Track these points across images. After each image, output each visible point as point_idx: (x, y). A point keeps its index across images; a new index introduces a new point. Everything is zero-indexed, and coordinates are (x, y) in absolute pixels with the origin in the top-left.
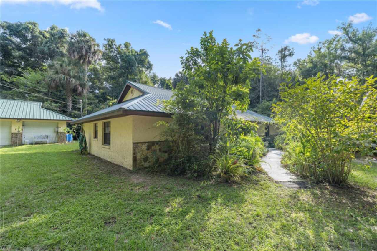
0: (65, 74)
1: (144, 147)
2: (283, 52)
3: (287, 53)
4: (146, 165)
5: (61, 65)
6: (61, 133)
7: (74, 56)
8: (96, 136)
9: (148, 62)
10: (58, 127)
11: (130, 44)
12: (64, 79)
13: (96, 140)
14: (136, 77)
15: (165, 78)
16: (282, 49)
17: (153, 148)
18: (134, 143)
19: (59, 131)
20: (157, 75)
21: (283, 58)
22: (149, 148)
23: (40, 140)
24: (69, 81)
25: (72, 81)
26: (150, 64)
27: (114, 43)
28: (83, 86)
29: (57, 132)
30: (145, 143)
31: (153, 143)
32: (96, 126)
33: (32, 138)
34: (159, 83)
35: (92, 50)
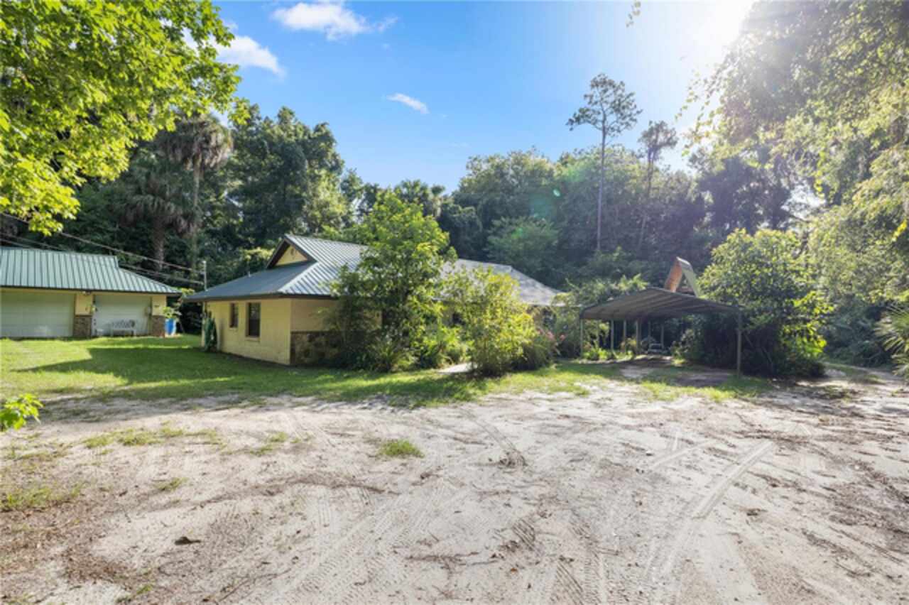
0: (153, 194)
1: (305, 338)
2: (654, 137)
3: (661, 138)
4: (307, 360)
5: (148, 175)
6: (157, 317)
7: (174, 156)
8: (234, 323)
9: (334, 156)
10: (151, 306)
11: (291, 113)
12: (153, 205)
13: (234, 329)
14: (304, 194)
15: (376, 185)
16: (652, 129)
17: (317, 339)
18: (292, 333)
19: (154, 314)
20: (358, 176)
21: (654, 149)
22: (311, 339)
23: (122, 329)
24: (163, 209)
25: (169, 208)
26: (337, 161)
27: (255, 115)
28: (189, 217)
29: (150, 315)
30: (307, 333)
31: (317, 334)
32: (233, 308)
33: (109, 325)
34: (363, 197)
35: (213, 143)
